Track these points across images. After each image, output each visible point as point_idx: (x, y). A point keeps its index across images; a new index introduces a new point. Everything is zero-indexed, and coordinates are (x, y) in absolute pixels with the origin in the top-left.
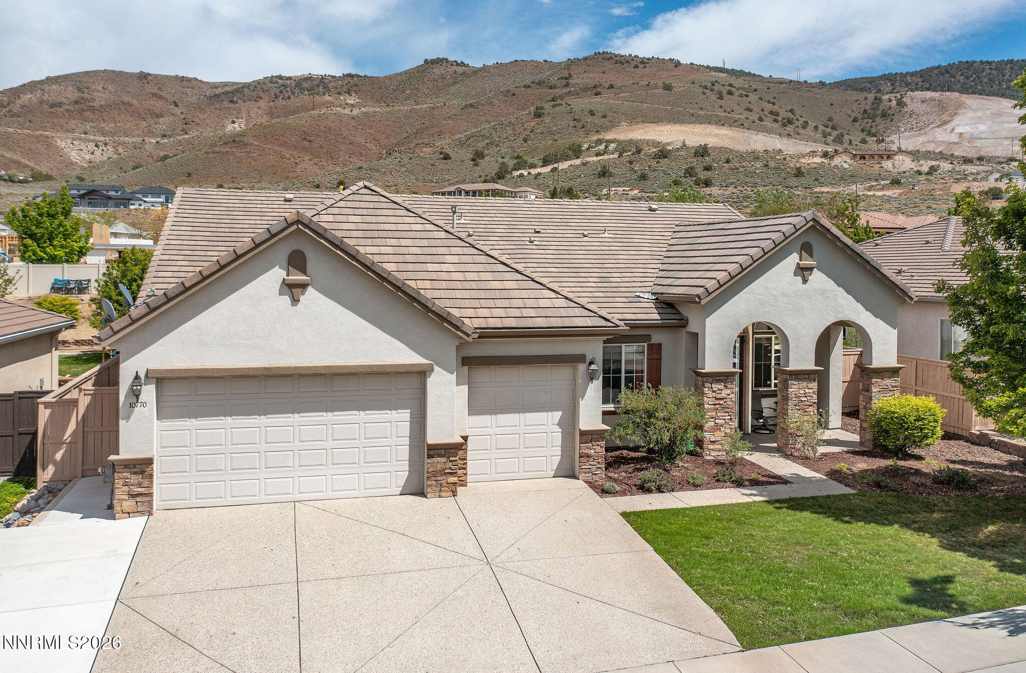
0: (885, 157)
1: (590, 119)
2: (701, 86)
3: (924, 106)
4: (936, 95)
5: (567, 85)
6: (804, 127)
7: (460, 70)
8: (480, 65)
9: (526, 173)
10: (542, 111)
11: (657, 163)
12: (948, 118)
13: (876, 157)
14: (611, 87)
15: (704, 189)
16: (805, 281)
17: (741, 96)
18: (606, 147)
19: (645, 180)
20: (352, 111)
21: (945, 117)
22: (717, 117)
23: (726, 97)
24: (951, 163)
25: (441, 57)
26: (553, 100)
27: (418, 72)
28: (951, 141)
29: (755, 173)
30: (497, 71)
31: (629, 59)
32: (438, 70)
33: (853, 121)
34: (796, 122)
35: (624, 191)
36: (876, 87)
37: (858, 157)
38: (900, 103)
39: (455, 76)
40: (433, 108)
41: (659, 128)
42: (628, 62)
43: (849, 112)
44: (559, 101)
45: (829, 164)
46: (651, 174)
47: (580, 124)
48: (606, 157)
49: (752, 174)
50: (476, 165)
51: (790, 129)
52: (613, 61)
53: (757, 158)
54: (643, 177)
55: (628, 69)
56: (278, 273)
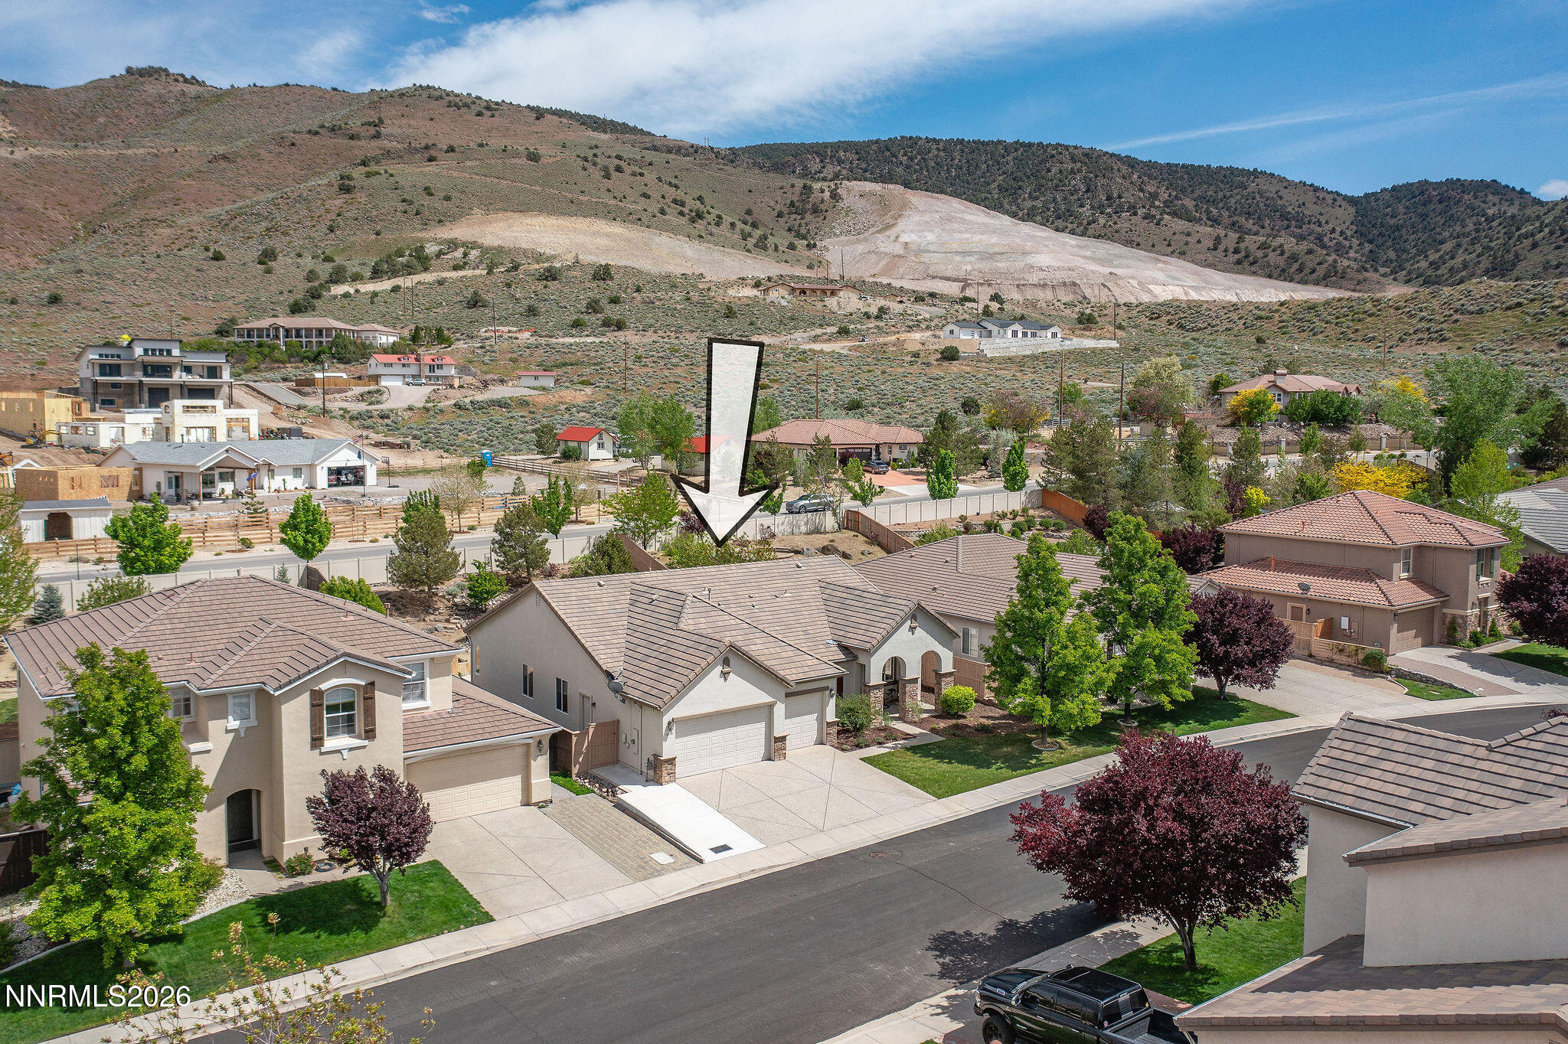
0: (829, 293)
1: (427, 201)
2: (578, 156)
3: (863, 201)
4: (877, 187)
5: (377, 136)
6: (718, 224)
7: (191, 90)
8: (225, 85)
9: (352, 291)
10: (352, 183)
11: (545, 287)
12: (892, 222)
13: (818, 292)
14: (451, 149)
15: (616, 334)
16: (913, 634)
17: (634, 174)
18: (465, 255)
19: (535, 315)
20: (12, 153)
21: (888, 219)
22: (605, 207)
23: (614, 175)
24: (901, 302)
25: (156, 65)
26: (364, 164)
27: (117, 87)
28: (895, 253)
29: (675, 309)
30: (256, 98)
31: (469, 101)
32: (152, 88)
33: (778, 216)
34: (706, 215)
35: (509, 332)
36: (802, 162)
37: (798, 292)
38: (835, 196)
39: (182, 99)
40: (156, 155)
41: (528, 221)
42: (466, 105)
43: (772, 204)
44: (374, 168)
45: (764, 299)
46: (542, 307)
47: (412, 209)
48: (467, 273)
49: (670, 312)
50: (268, 271)
51: (700, 225)
52: (444, 102)
53: (674, 286)
54: (532, 311)
55: (468, 117)
56: (719, 668)
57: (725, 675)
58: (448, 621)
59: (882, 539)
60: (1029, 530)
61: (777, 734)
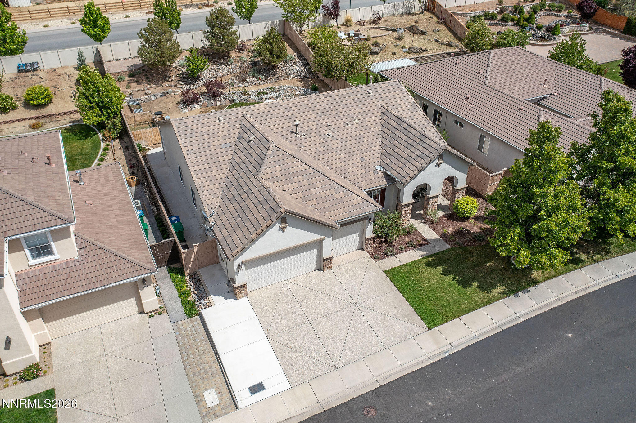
16: (439, 167)
56: (278, 225)
57: (283, 229)
58: (176, 86)
59: (448, 21)
60: (541, 10)
61: (325, 256)
